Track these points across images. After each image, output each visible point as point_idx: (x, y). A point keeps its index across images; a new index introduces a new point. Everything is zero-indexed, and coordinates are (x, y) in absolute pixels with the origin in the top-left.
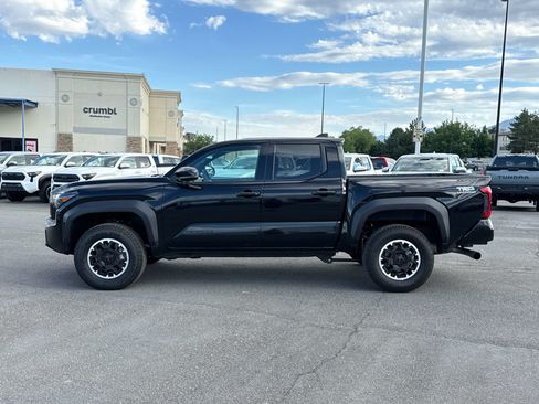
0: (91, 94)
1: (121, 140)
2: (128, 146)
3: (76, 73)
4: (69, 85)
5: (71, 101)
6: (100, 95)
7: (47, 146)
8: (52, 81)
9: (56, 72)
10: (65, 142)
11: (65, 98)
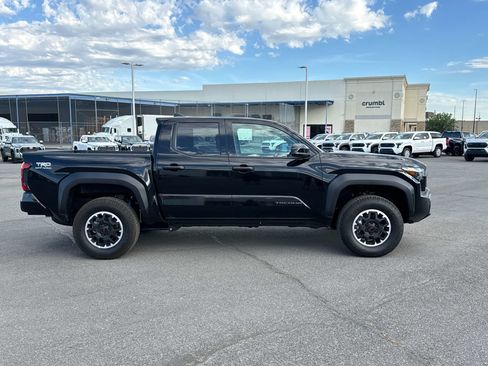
0: (367, 93)
1: (387, 122)
2: (392, 126)
3: (358, 80)
4: (353, 88)
5: (354, 99)
6: (374, 92)
7: (338, 129)
8: (343, 86)
9: (346, 80)
10: (349, 126)
11: (351, 97)
